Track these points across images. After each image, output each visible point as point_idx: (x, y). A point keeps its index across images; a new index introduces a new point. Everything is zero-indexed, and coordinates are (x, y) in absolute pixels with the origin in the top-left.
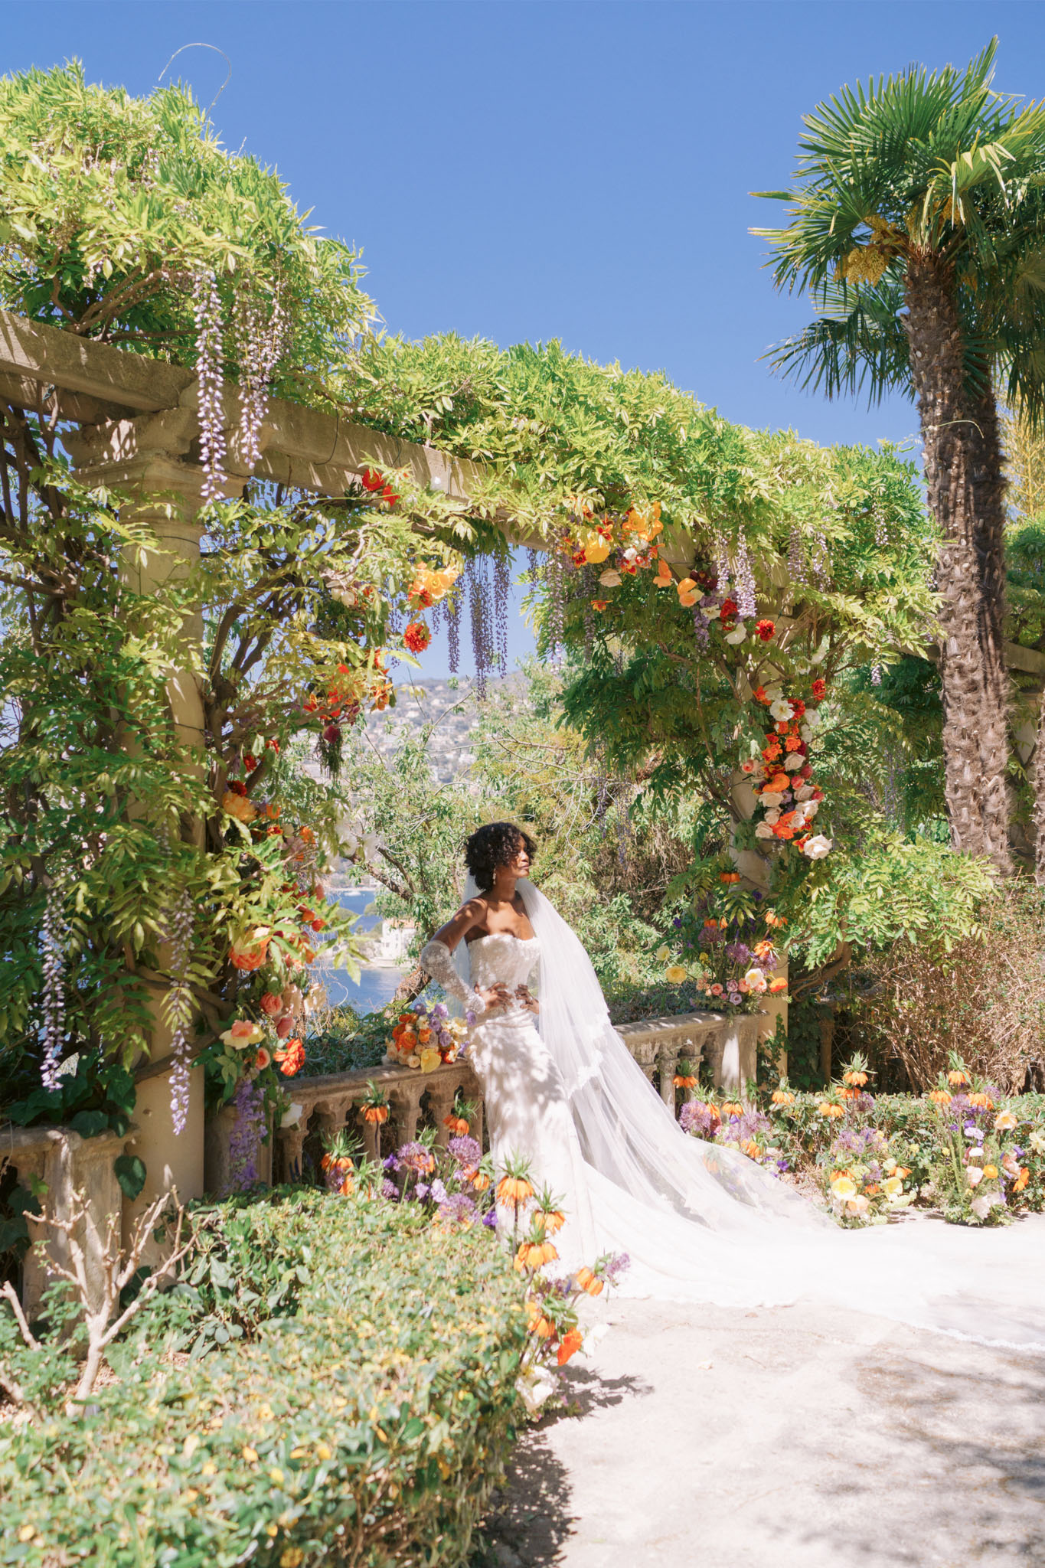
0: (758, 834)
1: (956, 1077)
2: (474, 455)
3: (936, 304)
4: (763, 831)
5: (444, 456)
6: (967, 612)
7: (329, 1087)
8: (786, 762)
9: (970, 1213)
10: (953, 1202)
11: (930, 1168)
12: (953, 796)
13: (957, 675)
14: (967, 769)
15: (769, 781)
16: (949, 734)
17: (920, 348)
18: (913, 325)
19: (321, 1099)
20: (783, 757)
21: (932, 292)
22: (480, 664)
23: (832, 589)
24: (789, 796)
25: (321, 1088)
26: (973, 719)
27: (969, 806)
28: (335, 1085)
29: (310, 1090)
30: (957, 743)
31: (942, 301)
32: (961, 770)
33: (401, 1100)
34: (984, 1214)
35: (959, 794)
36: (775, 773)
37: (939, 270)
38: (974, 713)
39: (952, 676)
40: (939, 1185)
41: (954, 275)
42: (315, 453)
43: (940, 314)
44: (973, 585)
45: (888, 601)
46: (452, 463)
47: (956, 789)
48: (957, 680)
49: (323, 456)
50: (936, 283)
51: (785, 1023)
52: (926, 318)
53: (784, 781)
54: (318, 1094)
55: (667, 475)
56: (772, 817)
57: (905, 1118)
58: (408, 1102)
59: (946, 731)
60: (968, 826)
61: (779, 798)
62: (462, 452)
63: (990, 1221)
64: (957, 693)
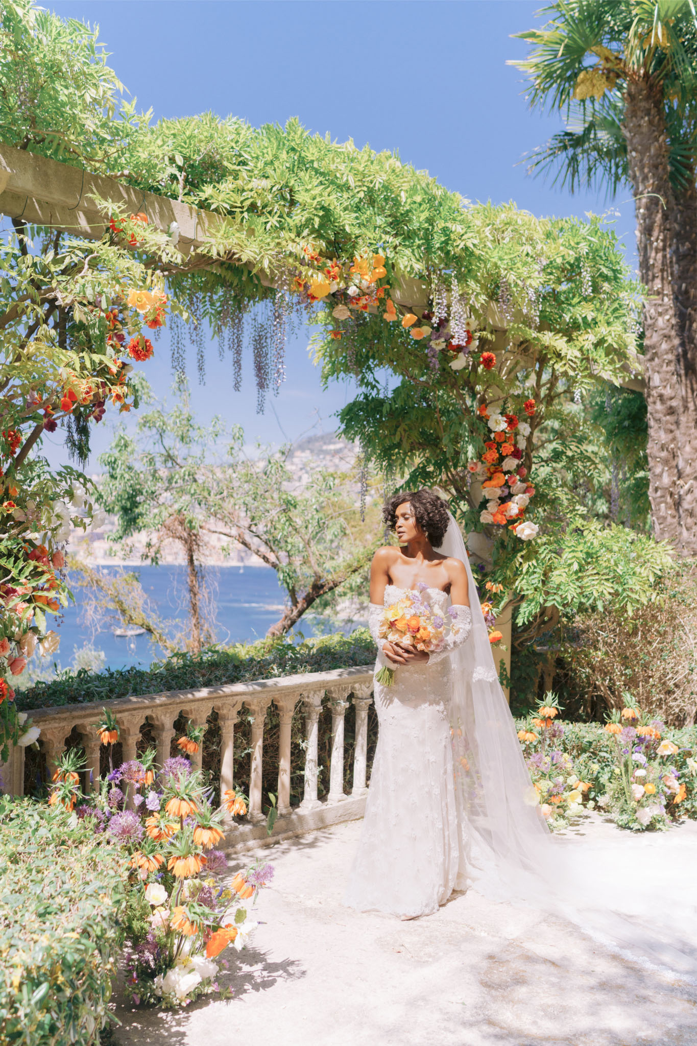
0: (482, 520)
1: (628, 713)
2: (213, 207)
3: (648, 114)
4: (486, 518)
5: (191, 209)
6: (667, 353)
7: (83, 713)
8: (504, 464)
9: (635, 821)
10: (623, 811)
11: (607, 784)
12: (654, 495)
13: (658, 403)
14: (665, 475)
15: (490, 479)
16: (652, 448)
17: (634, 150)
18: (630, 132)
19: (78, 722)
20: (502, 458)
21: (643, 104)
22: (261, 385)
23: (540, 329)
24: (506, 491)
25: (75, 714)
26: (670, 436)
27: (666, 503)
28: (88, 712)
29: (64, 715)
30: (657, 454)
31: (653, 112)
32: (660, 475)
33: (157, 723)
34: (646, 821)
35: (659, 493)
36: (495, 472)
37: (651, 88)
38: (671, 431)
39: (654, 403)
40: (613, 797)
41: (662, 93)
42: (62, 198)
43: (650, 122)
44: (673, 333)
45: (587, 339)
46: (198, 214)
47: (656, 490)
48: (659, 406)
49: (71, 202)
50: (648, 98)
51: (508, 666)
52: (640, 126)
53: (501, 479)
54: (73, 718)
55: (388, 229)
56: (492, 507)
57: (590, 743)
58: (163, 725)
59: (649, 445)
60: (665, 518)
61: (498, 492)
62: (204, 205)
63: (651, 828)
64: (658, 416)
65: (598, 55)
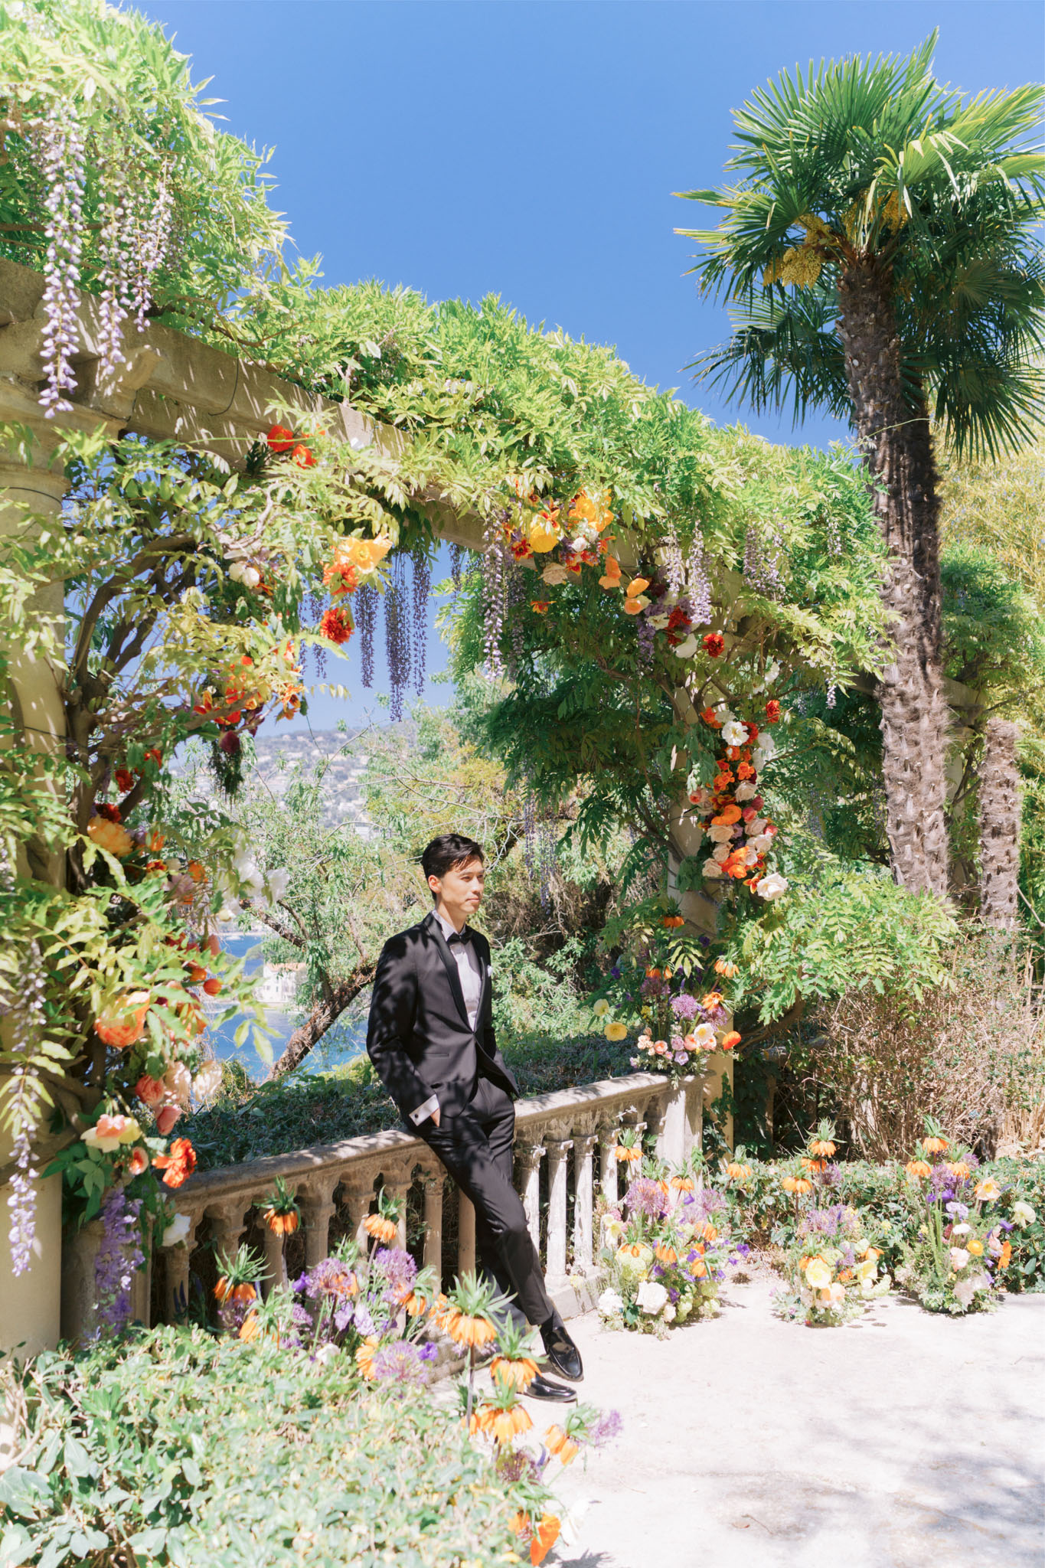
0: (705, 872)
1: (932, 1144)
2: (398, 420)
3: (874, 310)
4: (711, 869)
5: (365, 419)
6: (908, 636)
7: (223, 1186)
8: (737, 791)
9: (952, 1300)
10: (933, 1287)
11: (904, 1247)
12: (895, 832)
13: (898, 703)
14: (910, 804)
15: (718, 813)
16: (889, 767)
17: (856, 356)
18: (849, 332)
19: (212, 1201)
20: (732, 787)
21: (871, 297)
22: (397, 679)
23: (785, 602)
24: (740, 830)
25: (214, 1188)
26: (915, 750)
27: (913, 844)
28: (230, 1184)
29: (199, 1192)
30: (899, 775)
31: (880, 307)
32: (903, 805)
33: (311, 1195)
34: (967, 1300)
35: (902, 830)
36: (725, 804)
37: (876, 275)
38: (917, 743)
39: (893, 704)
40: (917, 1267)
41: (891, 281)
42: (210, 398)
43: (877, 320)
44: (914, 608)
45: (845, 614)
46: (374, 427)
47: (898, 825)
48: (899, 708)
49: (220, 403)
50: (873, 288)
51: (731, 1083)
52: (863, 324)
53: (735, 813)
54: (209, 1195)
55: (619, 457)
56: (721, 853)
57: (872, 1190)
58: (319, 1198)
59: (886, 763)
60: (911, 864)
61: (730, 833)
62: (383, 416)
63: (974, 1308)
64: (898, 722)
65: (806, 225)
